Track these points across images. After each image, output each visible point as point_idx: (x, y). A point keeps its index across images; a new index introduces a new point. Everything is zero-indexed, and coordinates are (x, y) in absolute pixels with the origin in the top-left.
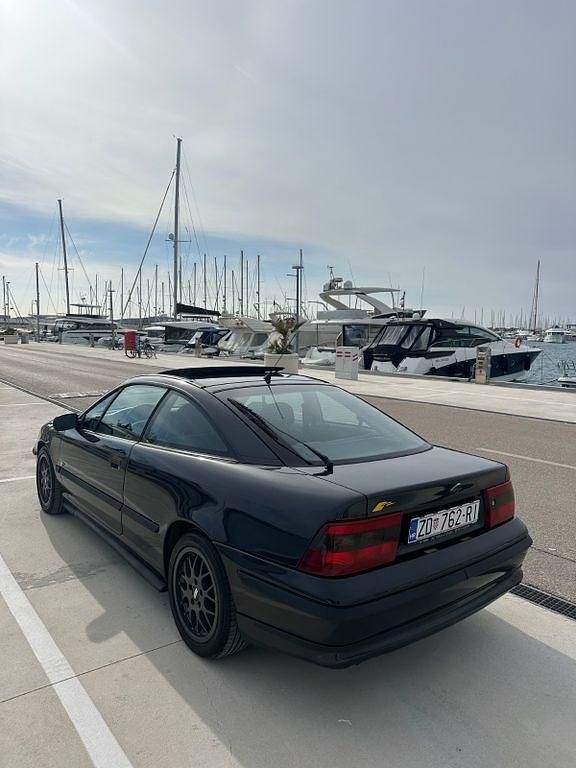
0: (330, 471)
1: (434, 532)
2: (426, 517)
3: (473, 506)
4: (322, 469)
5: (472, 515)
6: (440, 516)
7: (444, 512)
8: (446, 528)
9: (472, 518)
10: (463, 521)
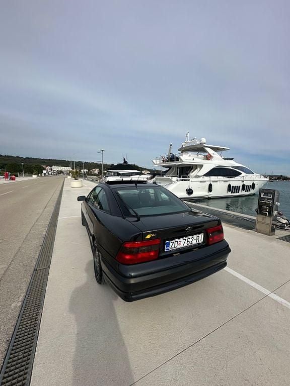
0: (139, 220)
1: (179, 247)
2: (174, 241)
3: (200, 236)
4: (136, 219)
5: (200, 240)
6: (182, 240)
7: (184, 238)
8: (186, 245)
9: (200, 241)
10: (194, 242)
